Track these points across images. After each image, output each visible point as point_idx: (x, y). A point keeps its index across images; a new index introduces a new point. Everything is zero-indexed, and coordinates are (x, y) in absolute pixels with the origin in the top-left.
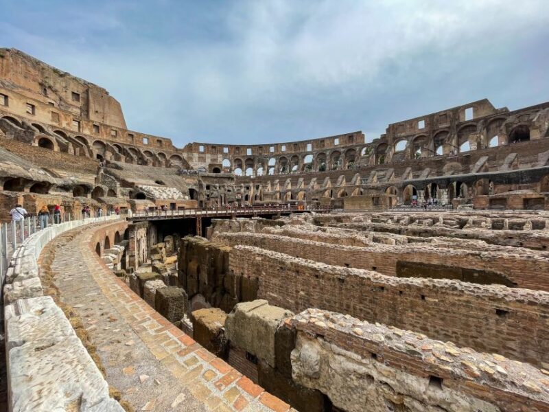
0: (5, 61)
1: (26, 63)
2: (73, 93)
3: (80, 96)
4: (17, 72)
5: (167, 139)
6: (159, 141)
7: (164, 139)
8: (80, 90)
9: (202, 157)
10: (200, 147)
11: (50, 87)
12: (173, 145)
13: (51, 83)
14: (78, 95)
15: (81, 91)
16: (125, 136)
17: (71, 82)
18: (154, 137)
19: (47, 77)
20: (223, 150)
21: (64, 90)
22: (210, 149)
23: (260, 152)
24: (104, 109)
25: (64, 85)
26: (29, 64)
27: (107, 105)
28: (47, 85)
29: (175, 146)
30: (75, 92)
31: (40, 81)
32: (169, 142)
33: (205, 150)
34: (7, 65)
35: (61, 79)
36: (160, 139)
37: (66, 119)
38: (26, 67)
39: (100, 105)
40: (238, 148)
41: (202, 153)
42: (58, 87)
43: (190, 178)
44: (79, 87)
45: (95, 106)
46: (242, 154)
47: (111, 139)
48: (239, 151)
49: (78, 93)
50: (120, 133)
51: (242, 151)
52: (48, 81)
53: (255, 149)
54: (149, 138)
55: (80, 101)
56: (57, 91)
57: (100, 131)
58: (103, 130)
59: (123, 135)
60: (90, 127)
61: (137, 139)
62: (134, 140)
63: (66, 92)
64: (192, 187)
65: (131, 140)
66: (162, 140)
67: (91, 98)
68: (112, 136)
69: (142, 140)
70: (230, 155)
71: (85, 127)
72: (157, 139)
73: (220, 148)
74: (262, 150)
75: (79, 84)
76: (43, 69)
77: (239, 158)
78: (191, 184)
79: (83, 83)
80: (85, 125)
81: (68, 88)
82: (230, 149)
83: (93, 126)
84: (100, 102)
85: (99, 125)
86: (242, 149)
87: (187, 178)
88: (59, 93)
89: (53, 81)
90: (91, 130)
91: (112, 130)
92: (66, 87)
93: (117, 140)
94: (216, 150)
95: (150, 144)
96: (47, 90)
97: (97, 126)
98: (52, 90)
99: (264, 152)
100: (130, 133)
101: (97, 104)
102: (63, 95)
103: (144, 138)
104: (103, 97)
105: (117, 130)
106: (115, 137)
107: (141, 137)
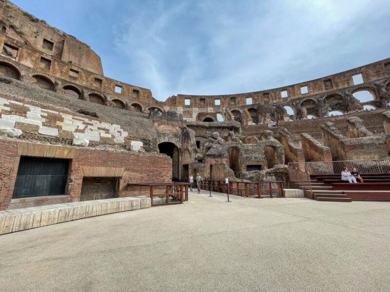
2: (45, 41)
3: (54, 45)
5: (145, 89)
6: (136, 91)
7: (142, 89)
8: (55, 40)
9: (188, 112)
10: (186, 100)
11: (12, 27)
12: (153, 96)
13: (17, 24)
14: (52, 44)
15: (57, 41)
16: (90, 79)
17: (45, 29)
18: (131, 86)
19: (11, 17)
20: (214, 102)
21: (35, 35)
22: (198, 102)
24: (80, 61)
25: (35, 31)
27: (84, 58)
28: (7, 23)
29: (155, 98)
30: (49, 40)
31: (1, 18)
32: (148, 93)
33: (191, 103)
35: (33, 23)
36: (136, 89)
39: (75, 56)
40: (233, 98)
41: (188, 107)
42: (25, 30)
43: (168, 124)
44: (55, 36)
45: (69, 56)
46: (240, 105)
47: (68, 80)
48: (235, 102)
49: (52, 41)
50: (83, 74)
51: (239, 102)
52: (11, 20)
53: (258, 96)
54: (124, 87)
55: (53, 49)
56: (23, 34)
57: (51, 67)
58: (57, 67)
59: (87, 78)
60: (34, 59)
61: (106, 85)
62: (103, 86)
63: (36, 37)
64: (169, 140)
65: (99, 87)
66: (139, 90)
67: (65, 47)
68: (70, 77)
69: (114, 87)
70: (223, 107)
71: (25, 56)
72: (133, 88)
73: (210, 99)
74: (268, 97)
75: (56, 34)
76: (8, 7)
77: (236, 109)
78: (168, 134)
79: (61, 34)
80: (25, 55)
81: (40, 35)
82: (223, 100)
83: (40, 59)
84: (76, 53)
85: (51, 60)
86: (239, 99)
87: (162, 124)
88: (25, 37)
89: (20, 23)
90: (35, 62)
91: (72, 70)
92: (37, 32)
93: (77, 82)
94: (205, 102)
95: (123, 93)
96: (7, 28)
97: (49, 61)
98: (16, 31)
99: (273, 99)
100: (97, 77)
101: (73, 55)
102: (31, 40)
103: (117, 85)
104: (80, 48)
105: (79, 70)
106: (75, 79)
107: (112, 84)
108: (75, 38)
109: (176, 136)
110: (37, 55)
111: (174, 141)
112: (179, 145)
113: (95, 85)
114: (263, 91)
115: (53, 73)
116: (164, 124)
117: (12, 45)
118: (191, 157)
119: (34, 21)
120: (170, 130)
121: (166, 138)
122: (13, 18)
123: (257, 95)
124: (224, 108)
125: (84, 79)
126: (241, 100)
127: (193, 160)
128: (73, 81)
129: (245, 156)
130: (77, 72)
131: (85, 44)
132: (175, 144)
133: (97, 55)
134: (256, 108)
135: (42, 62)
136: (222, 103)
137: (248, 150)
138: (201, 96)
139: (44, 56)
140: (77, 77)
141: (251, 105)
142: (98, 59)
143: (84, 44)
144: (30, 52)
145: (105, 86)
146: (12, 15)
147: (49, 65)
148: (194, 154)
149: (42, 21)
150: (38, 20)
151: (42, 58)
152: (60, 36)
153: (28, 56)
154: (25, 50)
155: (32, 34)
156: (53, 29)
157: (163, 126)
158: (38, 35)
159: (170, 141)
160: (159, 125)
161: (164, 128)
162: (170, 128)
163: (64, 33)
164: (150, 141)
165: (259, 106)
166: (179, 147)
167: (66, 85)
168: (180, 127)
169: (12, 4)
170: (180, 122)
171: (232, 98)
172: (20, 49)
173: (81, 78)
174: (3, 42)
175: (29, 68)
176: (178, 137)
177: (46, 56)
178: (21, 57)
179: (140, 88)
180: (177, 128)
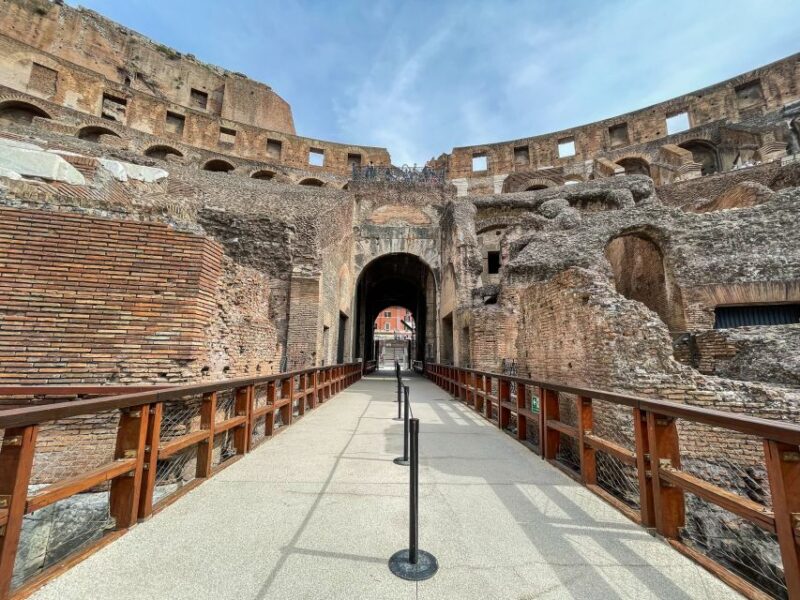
0: (46, 22)
1: (95, 30)
2: (194, 92)
3: (209, 97)
4: (69, 43)
6: (355, 157)
7: (368, 149)
8: (209, 86)
11: (139, 76)
12: (392, 162)
13: (147, 69)
14: (205, 95)
15: (212, 88)
16: (257, 143)
17: (193, 70)
18: (344, 146)
19: (137, 58)
20: (555, 152)
21: (176, 84)
22: (509, 157)
23: (746, 104)
25: (176, 76)
26: (102, 30)
28: (131, 70)
30: (200, 89)
31: (121, 64)
32: (382, 156)
33: (490, 165)
34: (50, 30)
35: (171, 63)
36: (356, 151)
37: (80, 88)
38: (94, 35)
40: (618, 128)
41: (483, 174)
42: (161, 78)
43: (399, 200)
44: (210, 80)
45: (234, 112)
46: (644, 141)
47: (216, 150)
48: (625, 137)
49: (204, 91)
50: (244, 136)
51: (638, 133)
52: (139, 64)
53: (713, 102)
54: (329, 151)
55: (208, 106)
56: (158, 86)
57: (185, 130)
58: (195, 128)
59: (251, 143)
60: (154, 117)
61: (291, 152)
62: (283, 153)
63: (178, 88)
64: (402, 248)
65: (277, 158)
66: (362, 152)
67: (226, 97)
68: (220, 144)
69: (306, 154)
70: (585, 158)
71: (138, 113)
72: (347, 151)
73: (544, 145)
74: (755, 96)
75: (211, 76)
76: (133, 42)
77: (630, 155)
78: (400, 231)
79: (221, 74)
80: (139, 110)
81: (184, 82)
82: (584, 139)
83: (165, 116)
84: (246, 105)
85: (185, 115)
86: (639, 125)
87: (382, 203)
88: (161, 91)
89: (151, 66)
90: (155, 123)
91: (224, 130)
92: (180, 78)
93: (233, 153)
94: (528, 158)
95: (327, 166)
96: (132, 80)
97: (181, 118)
98: (146, 83)
99: (779, 97)
100: (271, 138)
101: (239, 109)
102: (171, 94)
103: (313, 150)
104: (252, 93)
105: (236, 128)
106: (229, 146)
107: (303, 149)
108: (245, 77)
109: (422, 233)
110: (160, 108)
111: (415, 248)
112: (432, 260)
113: (268, 155)
114: (732, 81)
115: (189, 141)
116: (389, 201)
117: (116, 95)
118: (457, 287)
119: (174, 57)
120: (404, 218)
121: (394, 241)
122: (141, 60)
123: (708, 97)
124: (590, 162)
125: (246, 144)
126: (647, 126)
127: (466, 297)
128: (225, 152)
129: (700, 262)
130: (232, 133)
131: (263, 85)
132: (422, 257)
133: (283, 102)
134: (706, 137)
135: (170, 123)
136: (583, 151)
137: (719, 235)
138: (516, 142)
139: (172, 109)
140: (233, 142)
141: (684, 133)
142: (286, 108)
143: (260, 85)
144: (146, 104)
145: (288, 155)
146: (140, 56)
147: (182, 125)
148: (469, 278)
149: (189, 57)
150: (179, 54)
151: (170, 115)
152: (218, 77)
153: (144, 112)
154: (138, 103)
155: (172, 84)
156: (207, 68)
157: (385, 207)
158: (182, 83)
159: (405, 251)
160: (374, 206)
161: (390, 214)
162: (407, 211)
163: (226, 71)
164: (283, 225)
165: (722, 128)
166: (433, 266)
167: (209, 160)
168: (434, 206)
169: (140, 36)
170: (436, 193)
171: (611, 130)
172: (130, 100)
173: (240, 141)
174: (101, 91)
175: (143, 134)
176: (429, 237)
177: (176, 108)
178: (131, 117)
179: (363, 148)
180: (428, 210)
